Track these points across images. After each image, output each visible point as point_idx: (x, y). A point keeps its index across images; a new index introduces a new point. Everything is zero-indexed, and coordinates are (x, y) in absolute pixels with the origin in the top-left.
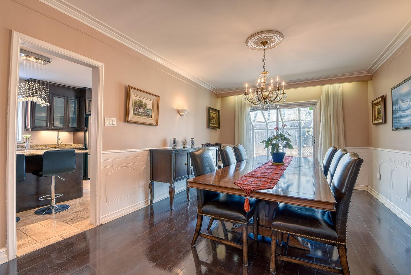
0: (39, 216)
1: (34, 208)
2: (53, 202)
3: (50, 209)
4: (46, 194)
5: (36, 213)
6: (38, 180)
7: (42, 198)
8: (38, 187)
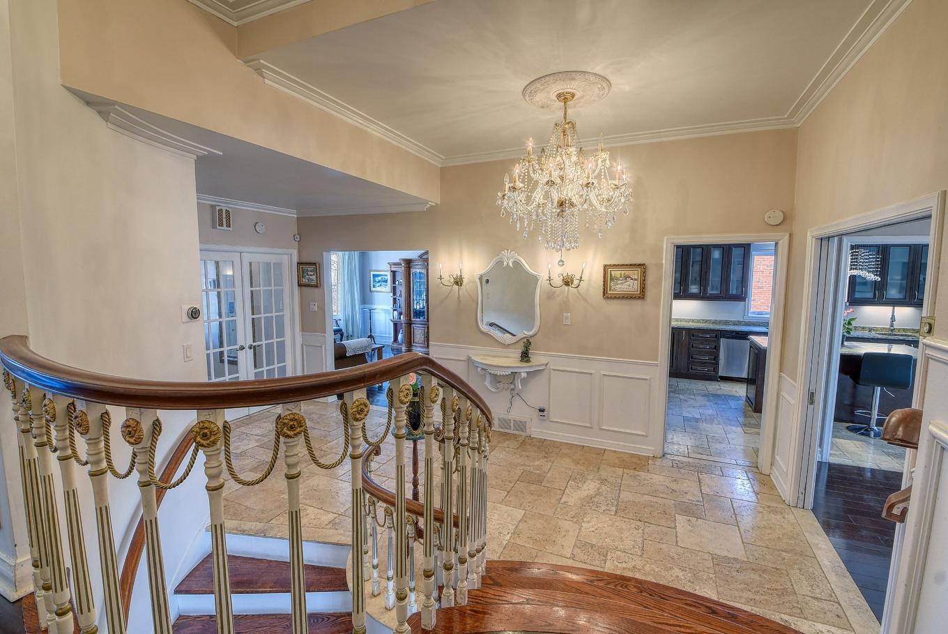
0: (852, 434)
1: (846, 422)
2: (873, 422)
3: (866, 430)
4: (863, 408)
5: (848, 428)
6: (855, 387)
7: (858, 412)
8: (854, 396)
